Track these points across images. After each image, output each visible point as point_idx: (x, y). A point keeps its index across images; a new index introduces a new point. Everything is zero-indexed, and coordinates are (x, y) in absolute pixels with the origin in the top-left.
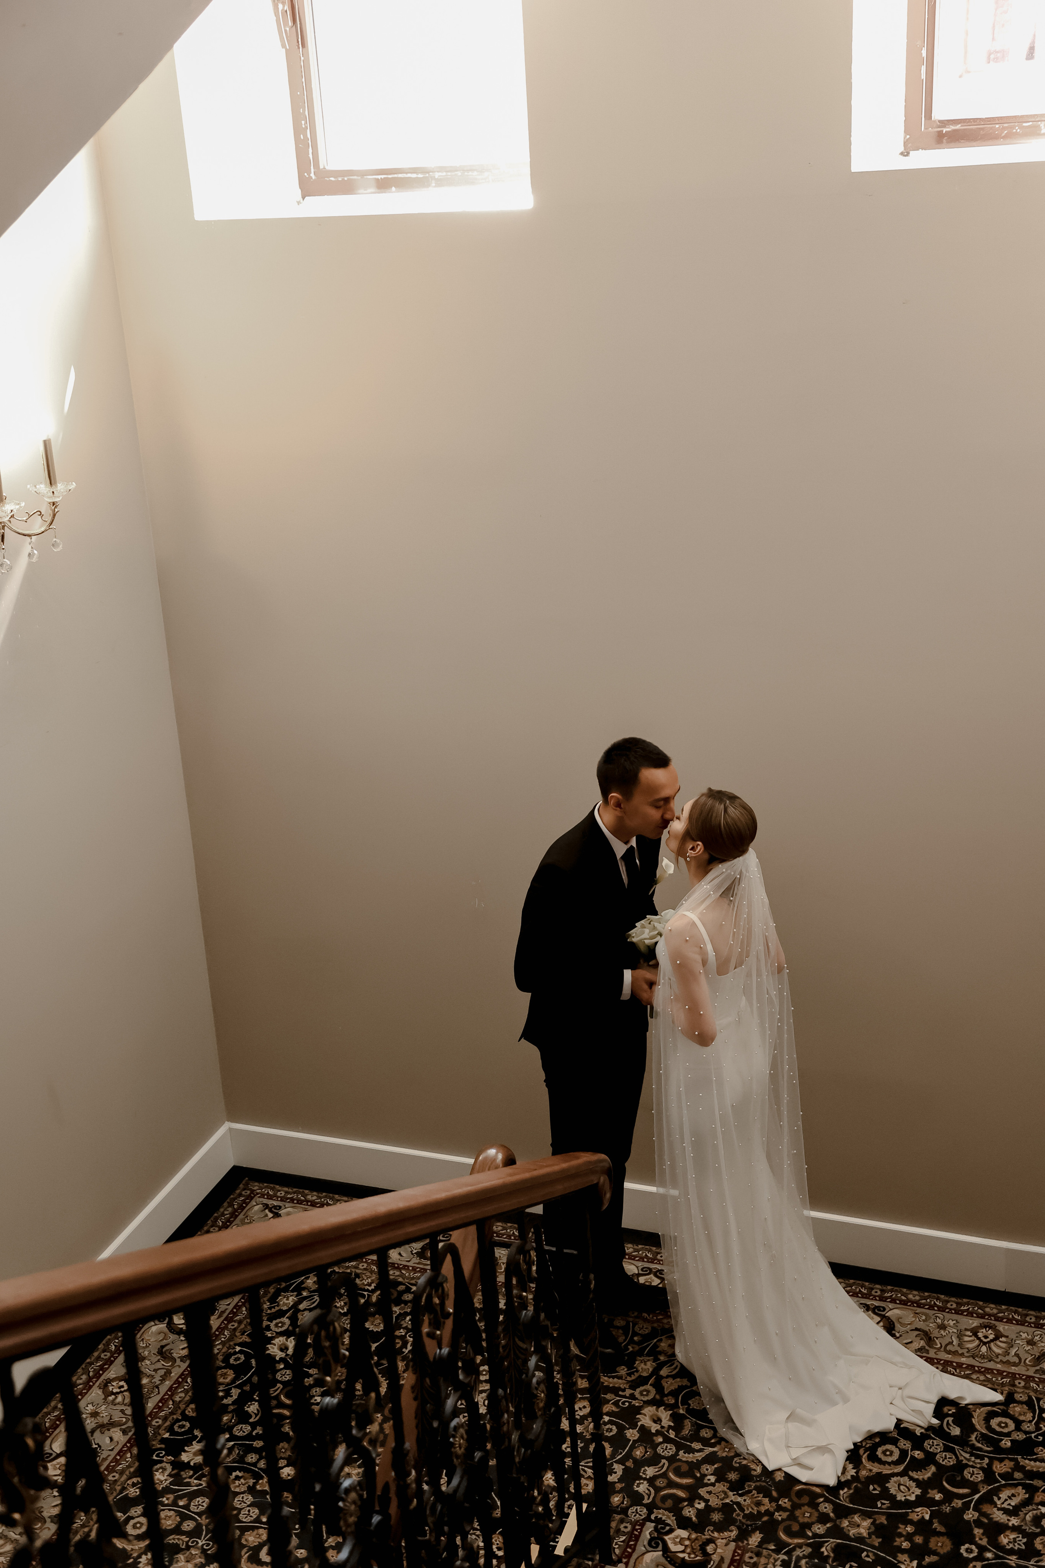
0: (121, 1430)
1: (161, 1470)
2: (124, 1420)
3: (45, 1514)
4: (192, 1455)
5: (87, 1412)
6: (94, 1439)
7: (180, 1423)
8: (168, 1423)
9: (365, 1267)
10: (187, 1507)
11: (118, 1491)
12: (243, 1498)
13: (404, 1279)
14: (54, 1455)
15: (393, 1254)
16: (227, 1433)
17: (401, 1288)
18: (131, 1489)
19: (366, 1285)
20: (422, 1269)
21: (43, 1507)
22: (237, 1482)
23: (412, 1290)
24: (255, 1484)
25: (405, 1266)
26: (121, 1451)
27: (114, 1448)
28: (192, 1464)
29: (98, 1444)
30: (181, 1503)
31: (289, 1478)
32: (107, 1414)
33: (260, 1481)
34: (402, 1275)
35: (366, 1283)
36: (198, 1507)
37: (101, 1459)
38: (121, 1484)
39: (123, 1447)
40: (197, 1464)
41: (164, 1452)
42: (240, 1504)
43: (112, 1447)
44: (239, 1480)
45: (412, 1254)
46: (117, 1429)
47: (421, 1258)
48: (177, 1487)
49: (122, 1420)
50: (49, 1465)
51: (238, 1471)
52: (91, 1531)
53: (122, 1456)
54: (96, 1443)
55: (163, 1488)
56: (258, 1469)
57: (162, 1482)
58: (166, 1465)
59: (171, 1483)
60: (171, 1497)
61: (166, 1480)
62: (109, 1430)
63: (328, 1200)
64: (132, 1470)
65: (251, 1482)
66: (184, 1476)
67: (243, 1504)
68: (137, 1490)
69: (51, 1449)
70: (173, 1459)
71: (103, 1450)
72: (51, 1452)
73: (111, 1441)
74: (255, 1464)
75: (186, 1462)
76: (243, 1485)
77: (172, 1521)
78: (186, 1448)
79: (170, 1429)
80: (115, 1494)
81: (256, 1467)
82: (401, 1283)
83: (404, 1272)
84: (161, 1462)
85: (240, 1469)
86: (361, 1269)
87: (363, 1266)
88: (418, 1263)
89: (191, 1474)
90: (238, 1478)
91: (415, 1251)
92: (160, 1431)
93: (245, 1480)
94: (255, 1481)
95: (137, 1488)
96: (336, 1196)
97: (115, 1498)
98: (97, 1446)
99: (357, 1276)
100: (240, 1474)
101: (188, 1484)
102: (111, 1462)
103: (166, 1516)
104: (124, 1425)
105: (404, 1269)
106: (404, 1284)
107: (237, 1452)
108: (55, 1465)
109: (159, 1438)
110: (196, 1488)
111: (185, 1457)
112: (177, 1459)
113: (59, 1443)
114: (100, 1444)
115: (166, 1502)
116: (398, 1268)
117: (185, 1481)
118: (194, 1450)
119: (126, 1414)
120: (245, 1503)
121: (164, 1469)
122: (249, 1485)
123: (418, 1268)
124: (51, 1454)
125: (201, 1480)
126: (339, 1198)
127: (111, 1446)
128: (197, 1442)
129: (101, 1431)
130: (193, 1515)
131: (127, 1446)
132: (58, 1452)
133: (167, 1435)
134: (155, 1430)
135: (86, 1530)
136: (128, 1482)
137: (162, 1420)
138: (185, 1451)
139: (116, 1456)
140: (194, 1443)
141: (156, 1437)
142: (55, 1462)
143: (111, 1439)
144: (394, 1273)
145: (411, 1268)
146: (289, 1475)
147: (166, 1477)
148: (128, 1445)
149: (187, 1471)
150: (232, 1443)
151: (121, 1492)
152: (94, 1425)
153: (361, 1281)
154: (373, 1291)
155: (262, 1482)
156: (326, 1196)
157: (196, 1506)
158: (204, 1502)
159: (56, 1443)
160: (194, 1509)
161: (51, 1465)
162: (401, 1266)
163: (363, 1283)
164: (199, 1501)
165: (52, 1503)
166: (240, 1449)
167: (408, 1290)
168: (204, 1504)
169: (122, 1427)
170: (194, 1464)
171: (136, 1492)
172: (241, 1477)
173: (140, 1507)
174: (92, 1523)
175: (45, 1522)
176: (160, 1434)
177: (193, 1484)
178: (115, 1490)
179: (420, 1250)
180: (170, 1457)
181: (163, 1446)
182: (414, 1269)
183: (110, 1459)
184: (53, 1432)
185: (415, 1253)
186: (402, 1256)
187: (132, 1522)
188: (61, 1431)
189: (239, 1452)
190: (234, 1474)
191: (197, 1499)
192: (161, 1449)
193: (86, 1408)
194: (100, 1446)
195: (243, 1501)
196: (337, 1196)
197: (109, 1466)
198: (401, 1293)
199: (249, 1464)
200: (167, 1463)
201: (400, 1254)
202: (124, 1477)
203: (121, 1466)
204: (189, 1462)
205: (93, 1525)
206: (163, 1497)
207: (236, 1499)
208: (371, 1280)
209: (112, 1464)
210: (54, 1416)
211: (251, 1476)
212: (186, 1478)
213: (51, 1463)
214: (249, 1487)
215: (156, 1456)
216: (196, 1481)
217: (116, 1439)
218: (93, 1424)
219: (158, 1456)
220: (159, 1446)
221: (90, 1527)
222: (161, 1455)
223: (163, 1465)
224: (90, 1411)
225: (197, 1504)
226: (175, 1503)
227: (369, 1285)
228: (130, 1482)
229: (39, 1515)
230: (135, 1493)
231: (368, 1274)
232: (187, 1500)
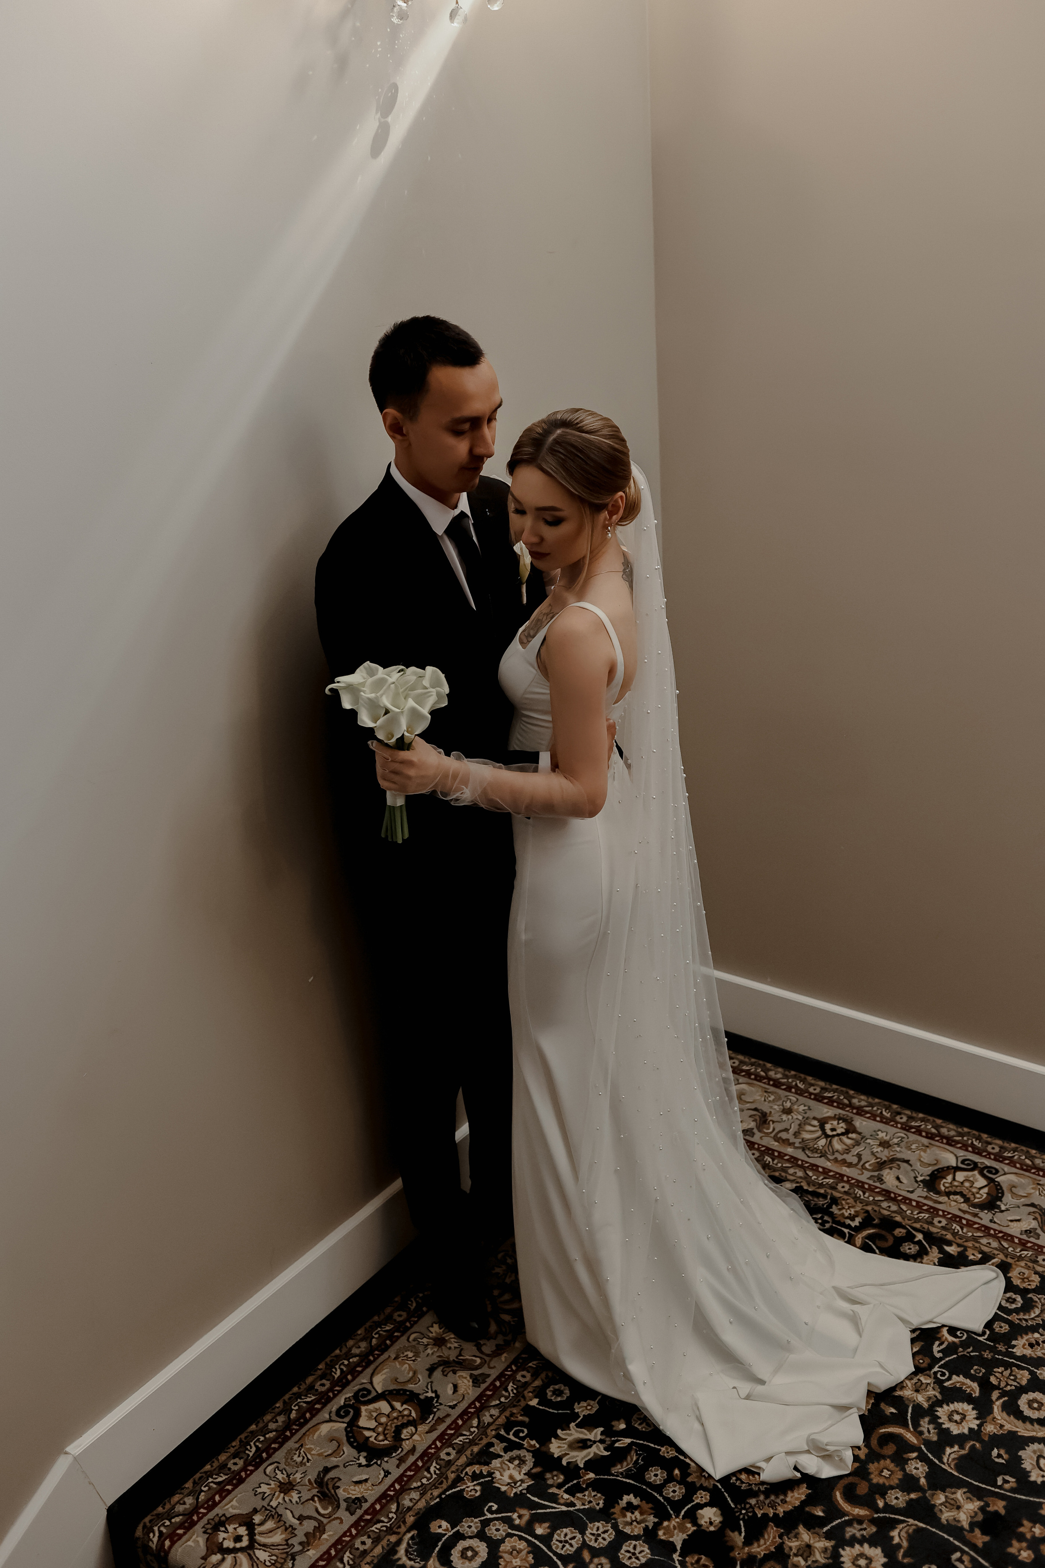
0: (471, 1376)
1: (517, 1462)
2: (478, 1361)
3: (342, 1493)
4: (566, 1446)
5: (431, 1335)
6: (432, 1382)
7: (557, 1387)
8: (538, 1383)
9: (846, 1189)
10: (546, 1539)
11: (450, 1482)
12: (635, 1547)
13: (903, 1219)
14: (374, 1394)
15: (888, 1177)
16: (622, 1420)
17: (899, 1232)
18: (469, 1484)
19: (847, 1218)
20: (932, 1207)
21: (340, 1479)
22: (629, 1514)
23: (916, 1239)
24: (657, 1526)
25: (905, 1198)
26: (465, 1412)
27: (456, 1405)
28: (564, 1463)
29: (436, 1392)
30: (539, 1531)
31: (712, 1529)
32: (456, 1345)
33: (666, 1524)
34: (901, 1212)
35: (846, 1214)
36: (564, 1546)
37: (435, 1419)
38: (457, 1470)
39: (469, 1407)
40: (572, 1466)
41: (526, 1430)
42: (630, 1558)
43: (455, 1403)
44: (633, 1513)
45: (916, 1181)
46: (465, 1374)
47: (929, 1190)
48: (536, 1499)
49: (475, 1361)
50: (363, 1408)
51: (632, 1495)
52: (399, 1542)
53: (467, 1420)
54: (434, 1389)
55: (516, 1493)
56: (664, 1498)
57: (515, 1483)
58: (526, 1454)
59: (529, 1489)
60: (526, 1513)
61: (522, 1481)
62: (455, 1372)
63: (798, 1082)
64: (476, 1449)
65: (651, 1520)
66: (550, 1482)
67: (634, 1560)
68: (478, 1488)
69: (371, 1383)
70: (537, 1446)
71: (441, 1404)
72: (369, 1387)
73: (454, 1393)
74: (659, 1488)
75: (556, 1456)
76: (638, 1523)
77: (521, 1560)
78: (559, 1432)
79: (540, 1393)
80: (445, 1486)
81: (661, 1495)
82: (899, 1225)
83: (904, 1207)
84: (520, 1447)
85: (637, 1492)
86: (840, 1192)
87: (843, 1187)
88: (926, 1198)
89: (560, 1481)
90: (630, 1507)
91: (919, 1179)
92: (526, 1392)
93: (641, 1514)
94: (656, 1520)
95: (478, 1484)
96: (809, 1079)
97: (444, 1492)
98: (433, 1395)
99: (835, 1201)
100: (636, 1501)
101: (554, 1498)
102: (449, 1427)
103: (514, 1549)
104: (476, 1368)
105: (905, 1203)
106: (904, 1227)
107: (635, 1458)
108: (370, 1412)
109: (523, 1404)
110: (564, 1508)
111: (555, 1448)
112: (544, 1449)
113: (384, 1376)
114: (438, 1393)
115: (517, 1522)
116: (894, 1200)
117: (550, 1491)
118: (570, 1439)
119: (482, 1352)
120: (637, 1558)
121: (522, 1462)
122: (647, 1526)
123: (925, 1205)
124: (369, 1392)
125: (574, 1497)
126: (813, 1082)
127: (453, 1400)
128: (578, 1426)
129: (443, 1371)
130: (555, 1558)
131: (475, 1407)
132: (380, 1391)
133: (534, 1402)
134: (520, 1390)
135: (393, 1539)
136: (467, 1469)
137: (532, 1376)
138: (557, 1437)
139: (457, 1419)
140: (572, 1425)
141: (519, 1401)
142: (371, 1407)
143: (455, 1388)
144: (889, 1207)
145: (914, 1203)
146: (711, 1523)
147: (522, 1477)
148: (478, 1404)
149: (555, 1473)
150: (628, 1441)
151: (454, 1485)
152: (435, 1359)
153: (840, 1209)
154: (857, 1229)
155: (668, 1526)
156: (795, 1075)
157: (561, 1542)
158: (574, 1538)
159: (379, 1375)
160: (557, 1547)
161: (366, 1410)
162: (900, 1198)
163: (843, 1214)
164: (566, 1535)
165: (352, 1476)
166: (640, 1455)
167: (910, 1238)
168: (573, 1542)
169: (472, 1372)
170: (568, 1463)
171: (476, 1491)
172: (636, 1508)
173: (477, 1520)
174: (403, 1529)
175: (338, 1507)
176: (524, 1397)
177: (562, 1501)
178: (447, 1478)
179: (928, 1178)
180: (533, 1442)
181: (526, 1419)
182: (919, 1205)
183: (449, 1421)
184: (379, 1356)
185: (921, 1181)
186: (901, 1182)
187: (462, 1545)
188: (389, 1356)
189: (638, 1459)
190: (626, 1498)
191: (565, 1530)
192: (522, 1424)
193: (430, 1329)
194: (438, 1396)
195: (634, 1554)
196: (811, 1078)
197: (443, 1433)
198: (900, 1241)
199: (649, 1485)
200: (528, 1451)
201: (898, 1178)
202: (463, 1460)
203: (461, 1438)
204: (560, 1458)
205: (405, 1534)
206: (514, 1511)
207: (624, 1548)
208: (856, 1212)
209: (449, 1432)
210: (384, 1331)
211: (651, 1508)
212: (552, 1486)
213: (366, 1407)
214: (646, 1529)
215: (514, 1435)
216: (566, 1496)
217: (461, 1391)
218: (435, 1357)
219: (516, 1434)
220: (520, 1418)
221: (400, 1536)
222: (521, 1435)
223: (522, 1453)
224: (434, 1334)
225: (563, 1539)
226: (529, 1528)
227: (852, 1218)
228: (469, 1470)
229: (333, 1491)
230: (473, 1493)
231: (851, 1201)
232: (548, 1528)
